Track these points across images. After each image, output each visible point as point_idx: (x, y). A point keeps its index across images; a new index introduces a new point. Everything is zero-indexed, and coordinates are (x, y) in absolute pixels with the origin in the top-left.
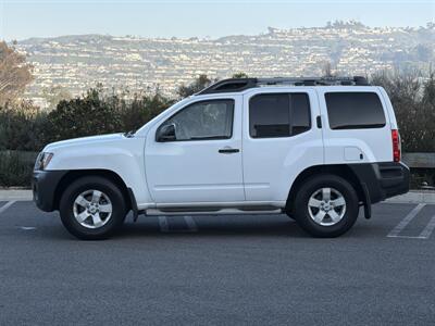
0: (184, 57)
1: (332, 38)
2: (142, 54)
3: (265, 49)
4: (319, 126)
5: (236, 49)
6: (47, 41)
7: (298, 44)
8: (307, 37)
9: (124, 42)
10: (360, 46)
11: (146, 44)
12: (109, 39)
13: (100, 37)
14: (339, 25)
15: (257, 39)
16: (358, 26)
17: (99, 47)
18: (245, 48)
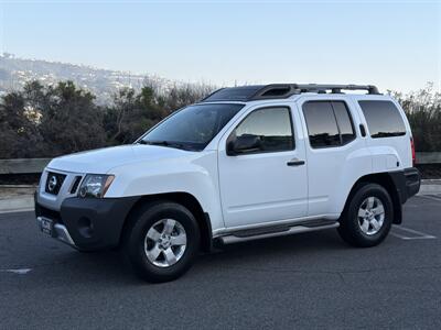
4: (364, 134)
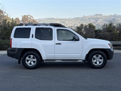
0: (67, 22)
1: (96, 17)
2: (60, 21)
3: (83, 20)
5: (77, 20)
6: (42, 19)
7: (89, 19)
8: (91, 17)
9: (56, 19)
10: (102, 19)
11: (60, 19)
12: (53, 18)
13: (52, 18)
14: (97, 15)
15: (81, 18)
16: (101, 15)
17: (52, 20)
18: (79, 20)
